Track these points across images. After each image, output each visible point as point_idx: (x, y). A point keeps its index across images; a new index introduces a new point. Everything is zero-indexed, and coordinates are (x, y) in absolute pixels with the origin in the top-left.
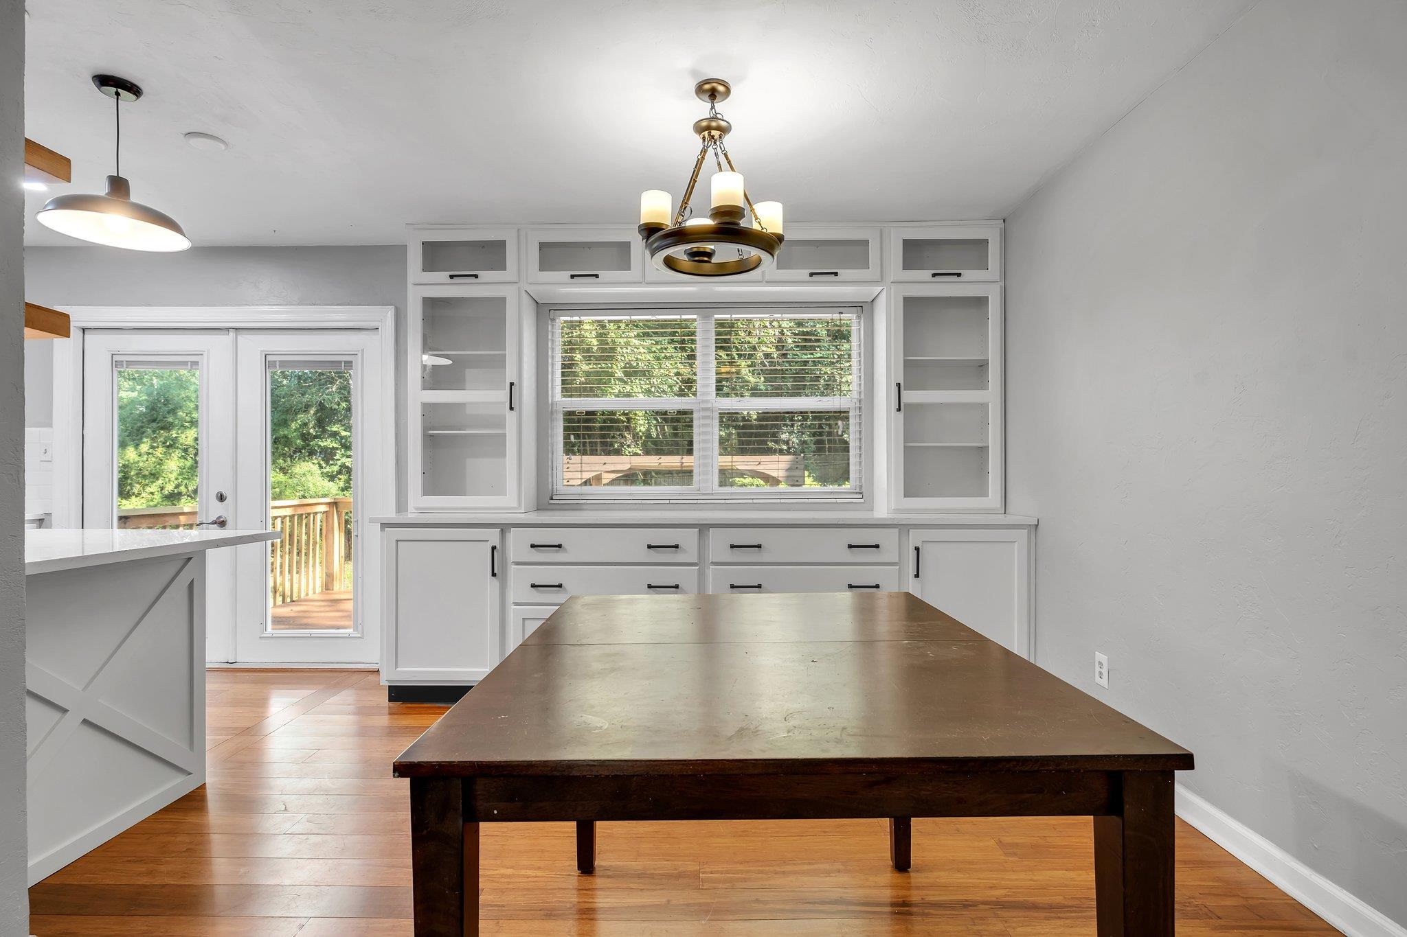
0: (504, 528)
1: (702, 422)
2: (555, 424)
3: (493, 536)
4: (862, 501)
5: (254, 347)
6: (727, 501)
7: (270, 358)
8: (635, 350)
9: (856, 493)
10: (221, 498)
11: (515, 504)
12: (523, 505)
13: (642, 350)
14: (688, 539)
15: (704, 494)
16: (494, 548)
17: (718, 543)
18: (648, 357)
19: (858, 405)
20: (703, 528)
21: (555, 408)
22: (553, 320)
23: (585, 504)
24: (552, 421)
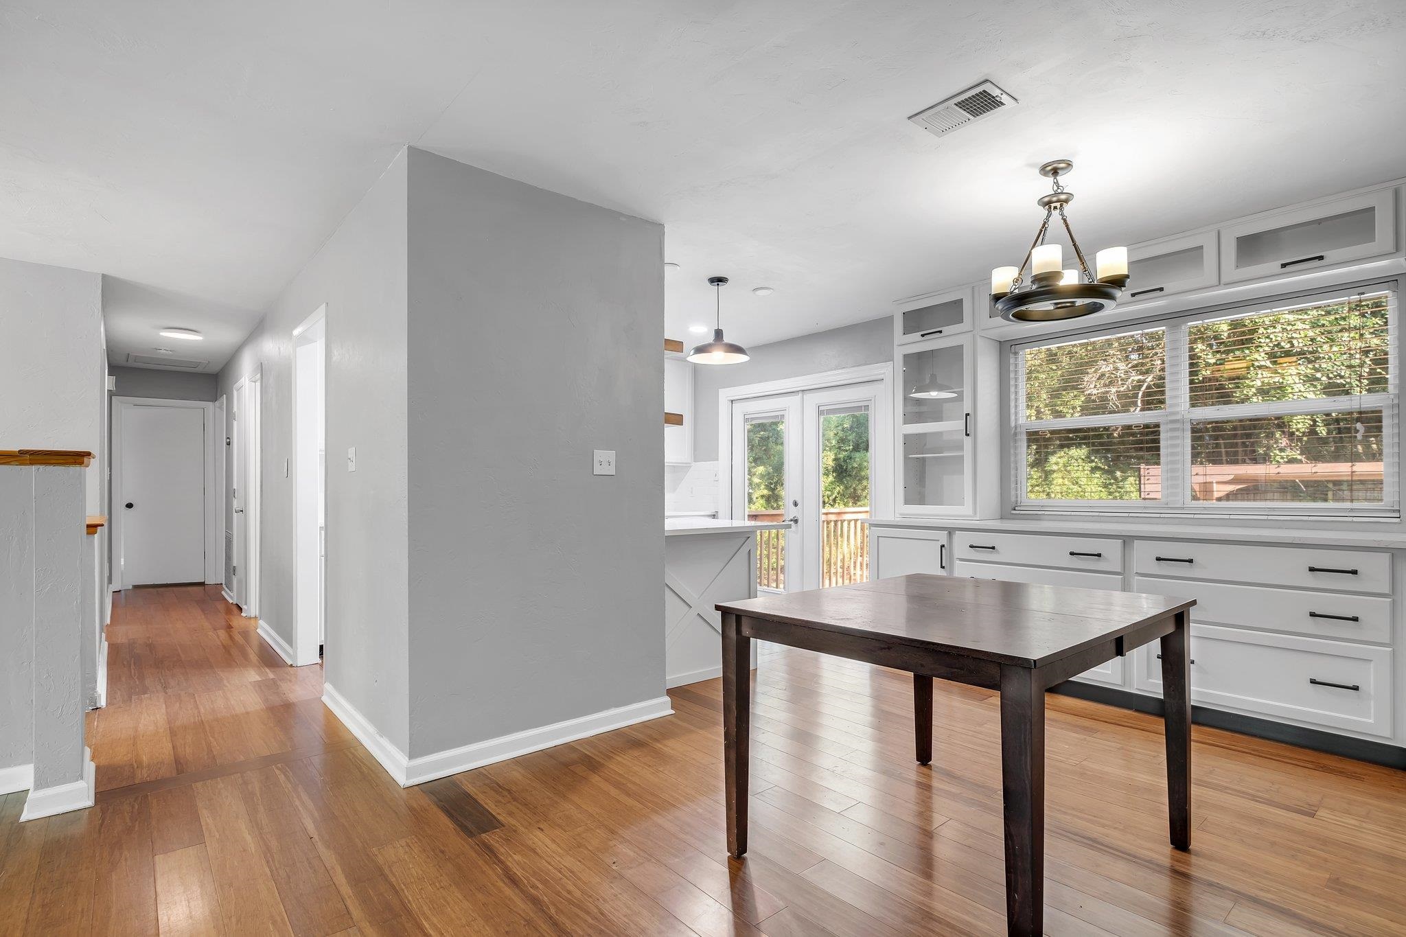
0: (951, 531)
1: (1169, 434)
2: (1019, 444)
3: (942, 537)
4: (1398, 520)
5: (813, 400)
6: (1196, 516)
7: (821, 408)
8: (1289, 328)
9: (1394, 511)
10: (796, 504)
11: (970, 512)
12: (978, 515)
13: (1300, 325)
14: (1112, 550)
15: (1172, 508)
16: (942, 546)
17: (1143, 555)
18: (1311, 334)
19: (1396, 401)
20: (1127, 540)
21: (1018, 430)
22: (1016, 353)
23: (1044, 514)
24: (1015, 441)
